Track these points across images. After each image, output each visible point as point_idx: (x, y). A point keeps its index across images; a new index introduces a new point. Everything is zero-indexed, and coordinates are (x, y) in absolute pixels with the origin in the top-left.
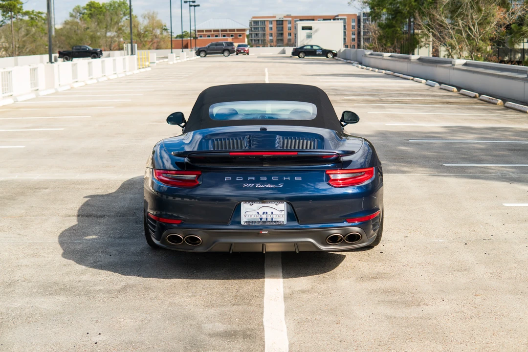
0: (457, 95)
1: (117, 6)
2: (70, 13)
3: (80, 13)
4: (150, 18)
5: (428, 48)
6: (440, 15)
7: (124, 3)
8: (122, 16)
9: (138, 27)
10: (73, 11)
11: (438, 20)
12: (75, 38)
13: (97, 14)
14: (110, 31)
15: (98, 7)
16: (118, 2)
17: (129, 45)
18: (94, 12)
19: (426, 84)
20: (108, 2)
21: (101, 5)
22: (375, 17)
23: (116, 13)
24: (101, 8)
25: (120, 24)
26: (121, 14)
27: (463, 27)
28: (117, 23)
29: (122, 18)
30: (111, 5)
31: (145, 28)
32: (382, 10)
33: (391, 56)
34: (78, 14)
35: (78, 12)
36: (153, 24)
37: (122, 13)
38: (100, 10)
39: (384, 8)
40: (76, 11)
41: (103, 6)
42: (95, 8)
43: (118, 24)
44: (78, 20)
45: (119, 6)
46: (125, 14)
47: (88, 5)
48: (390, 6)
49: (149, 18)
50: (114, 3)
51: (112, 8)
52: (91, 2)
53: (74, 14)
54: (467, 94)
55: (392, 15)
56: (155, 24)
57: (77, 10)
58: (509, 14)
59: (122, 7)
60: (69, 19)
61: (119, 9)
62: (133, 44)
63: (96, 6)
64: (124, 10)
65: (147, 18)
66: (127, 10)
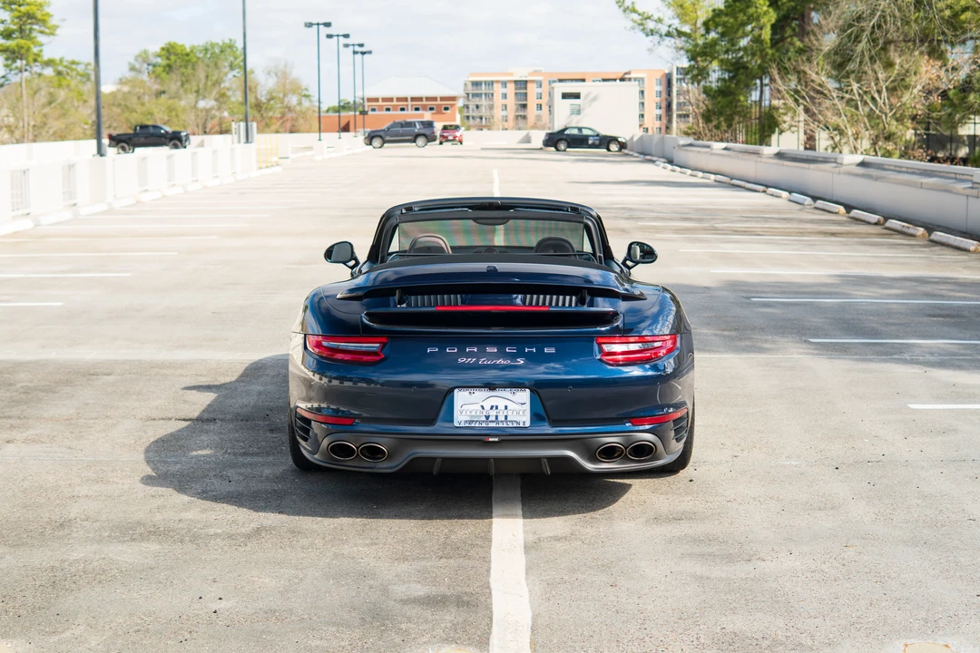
0: (844, 219)
1: (217, 51)
2: (130, 63)
3: (149, 65)
4: (279, 74)
5: (796, 133)
6: (817, 73)
7: (231, 46)
8: (227, 69)
9: (256, 92)
10: (136, 60)
11: (813, 81)
12: (138, 110)
13: (181, 66)
14: (204, 97)
15: (184, 52)
16: (221, 43)
17: (242, 125)
18: (175, 61)
19: (790, 200)
20: (201, 44)
21: (188, 50)
22: (697, 75)
23: (216, 64)
24: (188, 55)
25: (222, 85)
26: (225, 67)
27: (859, 94)
28: (217, 83)
29: (226, 74)
30: (206, 50)
31: (270, 93)
32: (711, 62)
33: (726, 149)
34: (145, 66)
35: (144, 61)
36: (284, 86)
37: (226, 64)
38: (187, 58)
39: (714, 58)
40: (140, 60)
41: (192, 51)
42: (176, 54)
43: (220, 85)
44: (145, 77)
45: (222, 51)
46: (232, 67)
47: (163, 49)
48: (726, 56)
49: (277, 75)
50: (213, 45)
51: (208, 56)
52: (169, 44)
53: (137, 66)
54: (863, 218)
55: (729, 71)
56: (288, 87)
57: (143, 57)
58: (947, 70)
59: (227, 53)
60: (129, 75)
61: (222, 56)
62: (249, 124)
63: (179, 51)
64: (232, 58)
65: (273, 74)
66: (236, 58)
